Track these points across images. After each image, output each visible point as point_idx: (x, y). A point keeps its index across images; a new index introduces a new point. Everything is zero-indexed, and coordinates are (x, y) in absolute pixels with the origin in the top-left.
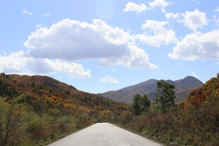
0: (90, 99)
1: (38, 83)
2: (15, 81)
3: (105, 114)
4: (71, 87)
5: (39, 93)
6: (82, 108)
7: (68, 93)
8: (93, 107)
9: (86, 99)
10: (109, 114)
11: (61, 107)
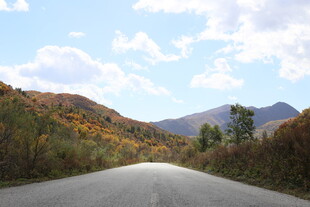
0: (139, 130)
1: (68, 104)
2: (34, 101)
3: (159, 151)
4: (113, 111)
5: (68, 118)
6: (127, 141)
7: (108, 119)
8: (143, 141)
9: (133, 128)
10: (165, 152)
11: (98, 138)
